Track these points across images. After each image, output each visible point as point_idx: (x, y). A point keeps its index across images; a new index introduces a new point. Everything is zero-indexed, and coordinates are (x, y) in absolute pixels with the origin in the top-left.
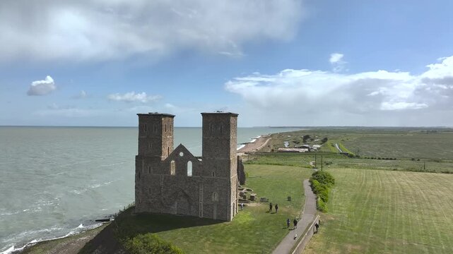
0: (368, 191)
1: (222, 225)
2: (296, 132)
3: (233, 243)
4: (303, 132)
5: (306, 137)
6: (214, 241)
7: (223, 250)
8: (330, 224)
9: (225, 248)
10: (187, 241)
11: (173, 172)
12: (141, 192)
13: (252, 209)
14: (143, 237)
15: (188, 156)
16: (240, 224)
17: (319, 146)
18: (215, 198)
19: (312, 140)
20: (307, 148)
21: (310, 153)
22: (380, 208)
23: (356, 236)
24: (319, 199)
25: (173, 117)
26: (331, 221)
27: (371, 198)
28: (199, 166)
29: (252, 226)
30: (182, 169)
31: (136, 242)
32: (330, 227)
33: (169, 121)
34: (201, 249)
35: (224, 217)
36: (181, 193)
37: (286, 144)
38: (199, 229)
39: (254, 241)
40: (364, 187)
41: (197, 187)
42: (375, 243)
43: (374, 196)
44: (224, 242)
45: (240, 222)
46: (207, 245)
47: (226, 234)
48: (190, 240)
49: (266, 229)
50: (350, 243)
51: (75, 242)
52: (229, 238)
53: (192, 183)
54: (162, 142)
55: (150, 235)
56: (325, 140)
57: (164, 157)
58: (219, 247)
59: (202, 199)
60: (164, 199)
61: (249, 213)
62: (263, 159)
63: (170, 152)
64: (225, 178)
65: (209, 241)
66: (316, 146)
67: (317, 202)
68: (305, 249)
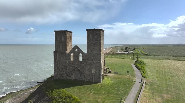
0: (162, 68)
1: (97, 84)
2: (121, 46)
3: (104, 94)
4: (124, 46)
5: (126, 48)
6: (94, 93)
7: (99, 98)
8: (151, 84)
9: (100, 97)
10: (80, 93)
11: (72, 59)
12: (57, 69)
13: (111, 77)
14: (58, 91)
15: (80, 51)
16: (106, 84)
17: (132, 51)
18: (93, 71)
19: (129, 49)
20: (127, 52)
21: (129, 54)
22: (172, 76)
23: (166, 90)
24: (142, 72)
25: (72, 32)
26: (151, 82)
27: (165, 72)
28: (85, 56)
29: (112, 85)
30: (77, 57)
31: (54, 94)
32: (151, 86)
33: (70, 34)
34: (88, 97)
35: (98, 81)
36: (76, 69)
37: (118, 51)
38: (86, 87)
39: (115, 93)
40: (160, 67)
41: (84, 66)
42: (177, 93)
43: (166, 70)
44: (100, 94)
45: (106, 83)
46: (91, 95)
47: (100, 89)
48: (82, 93)
49: (120, 87)
50: (164, 94)
51: (26, 93)
52: (102, 91)
53: (82, 64)
54: (66, 44)
55: (61, 90)
56: (134, 49)
57: (68, 52)
58: (97, 96)
59: (87, 72)
60: (68, 72)
61: (110, 79)
62: (110, 56)
63: (71, 50)
64: (99, 62)
65: (92, 92)
66: (131, 51)
67: (141, 74)
68: (142, 97)
